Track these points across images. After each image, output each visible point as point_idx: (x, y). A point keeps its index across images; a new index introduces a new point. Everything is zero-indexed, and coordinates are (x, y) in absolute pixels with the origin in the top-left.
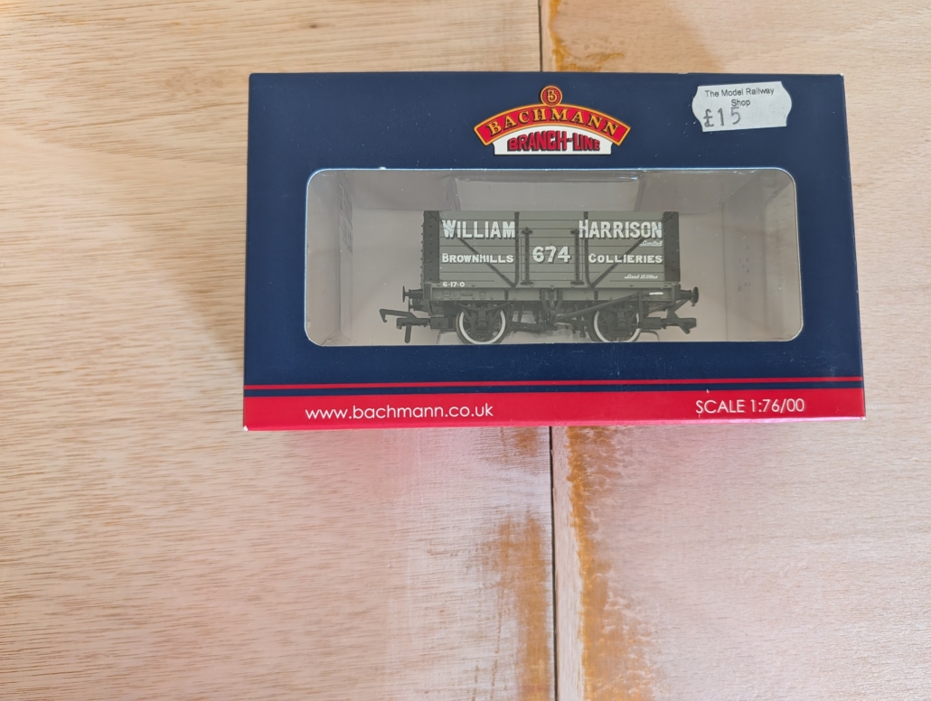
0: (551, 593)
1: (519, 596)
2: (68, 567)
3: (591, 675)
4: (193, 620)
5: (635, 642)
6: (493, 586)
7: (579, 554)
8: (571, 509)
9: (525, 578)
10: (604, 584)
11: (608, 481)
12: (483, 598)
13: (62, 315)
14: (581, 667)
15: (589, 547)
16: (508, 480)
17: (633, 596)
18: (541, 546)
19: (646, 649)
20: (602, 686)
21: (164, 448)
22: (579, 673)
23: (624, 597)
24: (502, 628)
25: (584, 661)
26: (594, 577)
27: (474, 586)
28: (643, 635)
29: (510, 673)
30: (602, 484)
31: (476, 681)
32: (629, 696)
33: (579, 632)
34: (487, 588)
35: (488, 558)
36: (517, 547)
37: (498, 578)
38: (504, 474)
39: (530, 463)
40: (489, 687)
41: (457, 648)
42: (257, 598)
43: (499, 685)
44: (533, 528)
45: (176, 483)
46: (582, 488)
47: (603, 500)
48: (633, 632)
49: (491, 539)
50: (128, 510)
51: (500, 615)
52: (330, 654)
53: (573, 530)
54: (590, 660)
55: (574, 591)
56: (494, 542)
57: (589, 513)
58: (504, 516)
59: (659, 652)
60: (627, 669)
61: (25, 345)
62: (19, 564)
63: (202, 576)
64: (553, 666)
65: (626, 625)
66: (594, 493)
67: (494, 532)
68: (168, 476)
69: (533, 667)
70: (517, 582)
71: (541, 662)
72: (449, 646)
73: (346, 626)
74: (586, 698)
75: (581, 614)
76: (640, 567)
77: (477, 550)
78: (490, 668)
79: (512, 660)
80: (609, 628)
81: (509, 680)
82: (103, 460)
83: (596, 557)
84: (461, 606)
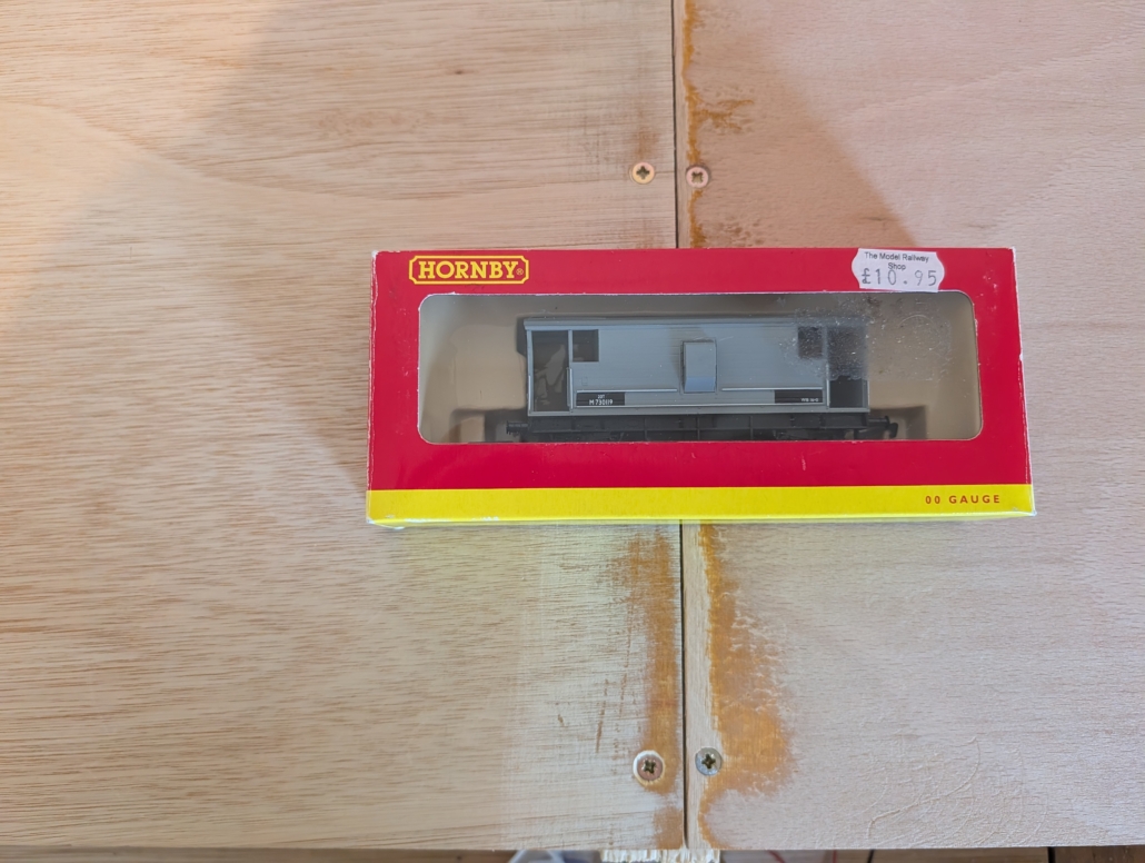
0: (680, 610)
1: (648, 612)
2: (215, 573)
3: (719, 692)
4: (333, 627)
5: (762, 661)
6: (623, 601)
7: (707, 572)
8: (699, 530)
9: (654, 595)
10: (732, 602)
12: (613, 613)
14: (709, 684)
15: (717, 566)
17: (760, 616)
18: (669, 564)
19: (772, 668)
20: (731, 702)
21: (309, 463)
22: (707, 690)
23: (751, 617)
24: (632, 642)
25: (711, 678)
26: (721, 595)
27: (602, 600)
28: (770, 655)
29: (639, 687)
31: (606, 694)
32: (755, 713)
33: (707, 649)
34: (617, 603)
35: (617, 574)
36: (645, 564)
37: (628, 593)
40: (619, 700)
41: (588, 661)
42: (396, 608)
43: (628, 699)
44: (662, 546)
45: (321, 495)
48: (760, 651)
49: (621, 556)
50: (272, 520)
51: (630, 630)
52: (464, 663)
53: (701, 549)
54: (718, 678)
55: (702, 608)
56: (624, 558)
57: (717, 533)
58: (634, 534)
59: (786, 672)
60: (754, 687)
61: (180, 363)
63: (342, 585)
64: (681, 682)
65: (753, 643)
67: (624, 549)
68: (314, 489)
69: (662, 682)
70: (646, 599)
71: (669, 678)
72: (580, 659)
73: (480, 636)
74: (713, 714)
75: (709, 631)
76: (768, 588)
77: (607, 566)
78: (619, 682)
79: (641, 675)
80: (736, 646)
81: (638, 695)
82: (251, 473)
83: (723, 576)
84: (592, 620)
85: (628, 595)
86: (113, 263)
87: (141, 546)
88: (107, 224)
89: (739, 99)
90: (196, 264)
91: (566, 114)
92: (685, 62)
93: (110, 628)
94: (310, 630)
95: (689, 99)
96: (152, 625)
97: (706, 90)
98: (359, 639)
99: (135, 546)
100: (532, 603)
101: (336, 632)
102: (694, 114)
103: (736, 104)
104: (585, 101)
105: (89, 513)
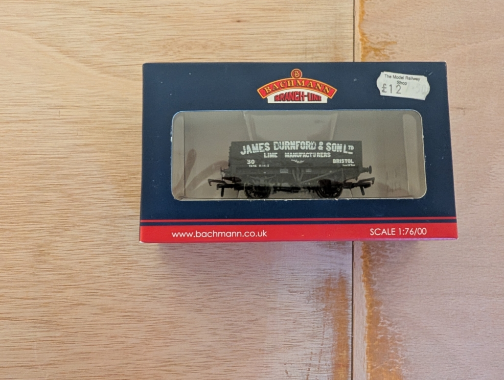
0: (351, 316)
1: (334, 316)
2: (104, 290)
3: (371, 360)
4: (168, 320)
5: (394, 344)
6: (321, 310)
7: (366, 296)
8: (362, 273)
9: (337, 308)
10: (379, 312)
11: (382, 259)
12: (316, 317)
13: (106, 161)
14: (366, 356)
15: (371, 293)
16: (331, 257)
17: (393, 320)
18: (346, 291)
19: (399, 348)
20: (377, 366)
22: (364, 359)
23: (389, 321)
24: (325, 332)
25: (367, 353)
26: (373, 309)
27: (311, 309)
28: (398, 341)
29: (329, 356)
30: (378, 260)
32: (390, 372)
33: (365, 337)
34: (318, 311)
35: (318, 296)
36: (334, 291)
37: (324, 306)
38: (328, 253)
39: (342, 248)
40: (316, 363)
41: (302, 342)
42: (201, 311)
43: (323, 362)
44: (342, 281)
46: (368, 263)
47: (379, 269)
48: (393, 339)
49: (320, 286)
50: (136, 262)
51: (324, 325)
52: (236, 341)
53: (363, 284)
54: (370, 352)
55: (363, 316)
56: (323, 287)
57: (372, 276)
58: (328, 274)
59: (406, 351)
60: (389, 358)
61: (86, 175)
62: (78, 287)
63: (172, 298)
64: (351, 354)
65: (390, 335)
66: (375, 265)
67: (322, 283)
69: (341, 354)
70: (333, 309)
71: (345, 351)
72: (298, 341)
73: (245, 327)
74: (367, 372)
75: (366, 328)
76: (397, 305)
77: (313, 291)
78: (318, 353)
79: (330, 349)
80: (381, 336)
81: (328, 360)
82: (124, 236)
83: (375, 298)
84: (305, 320)
85: (324, 307)
86: (50, 119)
87: (64, 274)
88: (47, 97)
89: (389, 41)
90: (95, 122)
91: (295, 46)
92: (360, 19)
93: (46, 319)
94: (155, 322)
95: (362, 40)
96: (70, 317)
97: (371, 35)
98: (181, 326)
99: (60, 274)
100: (273, 311)
101: (168, 323)
102: (365, 48)
103: (386, 43)
104: (306, 39)
105: (35, 256)
